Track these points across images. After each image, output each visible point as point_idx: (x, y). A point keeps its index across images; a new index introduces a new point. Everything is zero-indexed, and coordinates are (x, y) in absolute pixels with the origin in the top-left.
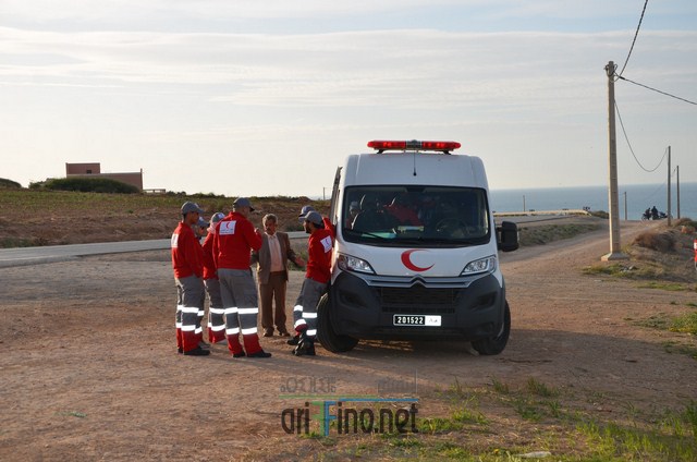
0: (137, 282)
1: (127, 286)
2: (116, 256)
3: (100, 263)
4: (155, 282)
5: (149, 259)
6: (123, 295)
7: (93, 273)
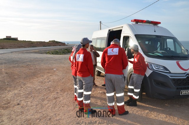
0: (26, 59)
1: (25, 60)
2: (19, 52)
3: (16, 54)
4: (30, 59)
5: (26, 53)
6: (24, 62)
7: (16, 57)
